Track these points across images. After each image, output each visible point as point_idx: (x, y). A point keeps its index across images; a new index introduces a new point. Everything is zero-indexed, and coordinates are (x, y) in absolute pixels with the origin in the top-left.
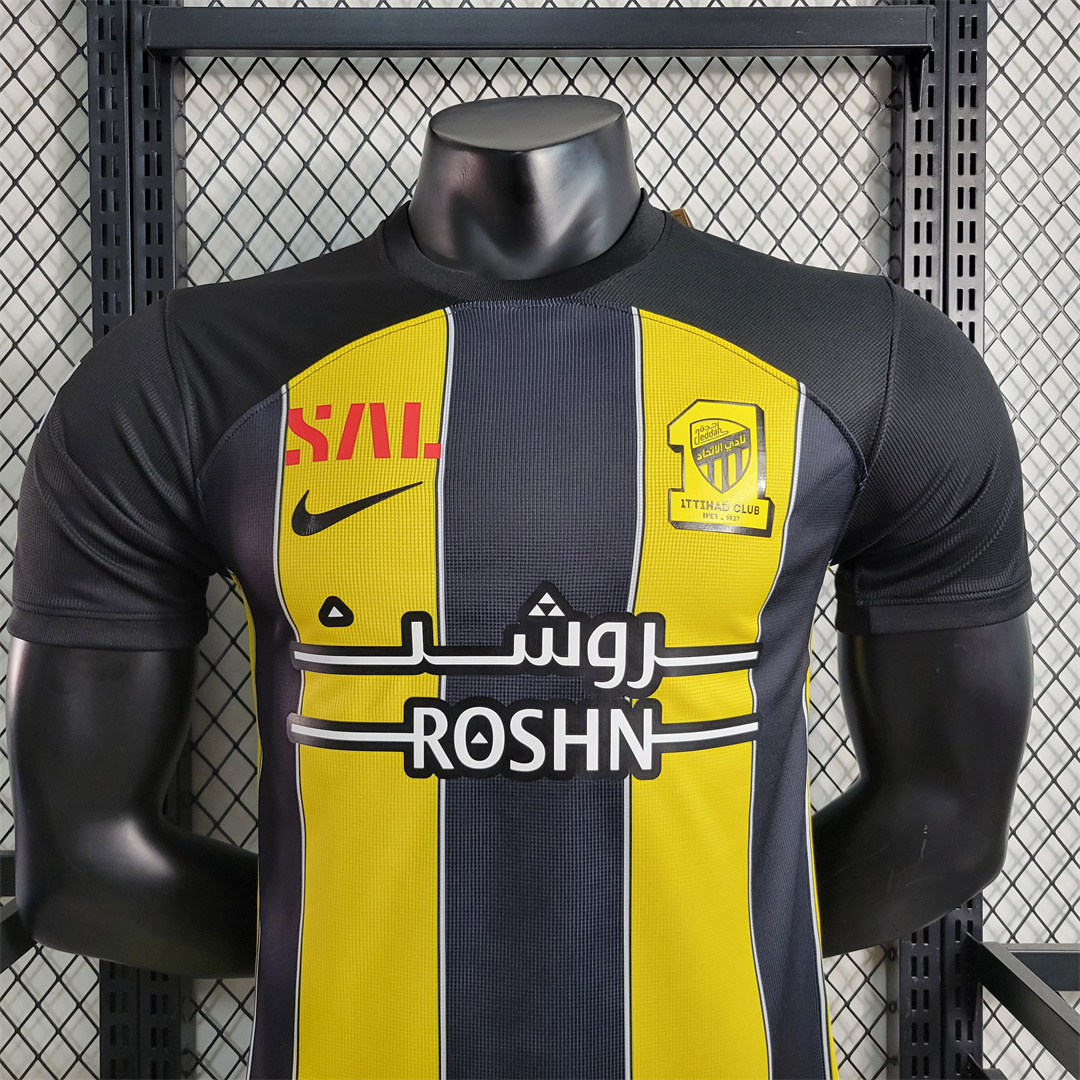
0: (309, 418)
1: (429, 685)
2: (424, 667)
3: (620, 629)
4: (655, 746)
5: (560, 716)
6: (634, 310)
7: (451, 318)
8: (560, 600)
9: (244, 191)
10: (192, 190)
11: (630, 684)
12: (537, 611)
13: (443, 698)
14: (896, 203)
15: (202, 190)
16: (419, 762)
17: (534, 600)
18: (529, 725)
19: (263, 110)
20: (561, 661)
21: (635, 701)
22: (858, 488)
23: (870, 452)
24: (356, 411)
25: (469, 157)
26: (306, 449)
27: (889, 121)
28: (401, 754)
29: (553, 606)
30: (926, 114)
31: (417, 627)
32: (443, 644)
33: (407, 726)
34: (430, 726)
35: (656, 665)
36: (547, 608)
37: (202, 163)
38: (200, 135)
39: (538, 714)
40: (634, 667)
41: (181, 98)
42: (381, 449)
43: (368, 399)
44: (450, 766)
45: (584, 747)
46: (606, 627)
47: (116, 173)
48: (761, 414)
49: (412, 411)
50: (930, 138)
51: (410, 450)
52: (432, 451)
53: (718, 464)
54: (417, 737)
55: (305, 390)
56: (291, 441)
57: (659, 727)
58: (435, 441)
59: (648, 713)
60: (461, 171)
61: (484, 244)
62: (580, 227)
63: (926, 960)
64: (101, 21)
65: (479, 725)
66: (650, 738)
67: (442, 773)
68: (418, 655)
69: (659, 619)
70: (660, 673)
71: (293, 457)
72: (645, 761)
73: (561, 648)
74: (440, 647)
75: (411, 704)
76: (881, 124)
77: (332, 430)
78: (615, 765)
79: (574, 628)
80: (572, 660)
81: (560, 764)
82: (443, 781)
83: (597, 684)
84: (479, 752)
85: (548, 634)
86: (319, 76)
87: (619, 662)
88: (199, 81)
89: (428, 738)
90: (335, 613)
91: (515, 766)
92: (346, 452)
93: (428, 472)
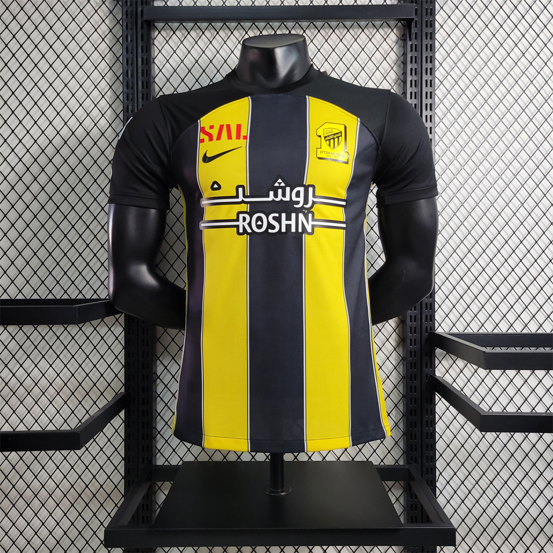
0: (207, 129)
1: (244, 207)
2: (243, 202)
3: (302, 189)
4: (312, 225)
5: (284, 215)
6: (307, 97)
7: (250, 100)
8: (284, 181)
9: (175, 71)
10: (157, 70)
11: (305, 206)
12: (276, 184)
13: (248, 211)
14: (404, 73)
15: (161, 70)
16: (241, 231)
17: (276, 181)
18: (274, 218)
19: (182, 42)
20: (284, 199)
21: (306, 211)
22: (378, 153)
23: (381, 140)
24: (221, 127)
25: (256, 51)
26: (206, 138)
27: (403, 45)
28: (236, 228)
29: (281, 183)
30: (415, 42)
31: (240, 190)
32: (248, 195)
33: (237, 220)
34: (244, 219)
35: (313, 201)
36: (280, 183)
37: (160, 61)
38: (160, 51)
39: (277, 215)
40: (306, 201)
41: (153, 38)
42: (230, 137)
43: (225, 123)
44: (251, 231)
45: (291, 225)
46: (297, 189)
47: (131, 64)
48: (345, 127)
49: (239, 127)
50: (416, 50)
51: (238, 137)
52: (245, 138)
53: (332, 141)
54: (240, 223)
55: (205, 121)
56: (201, 136)
57: (313, 220)
58: (246, 135)
59: (310, 215)
60: (253, 56)
61: (261, 78)
62: (291, 72)
63: (415, 340)
64: (127, 11)
65: (259, 219)
66: (311, 223)
67: (248, 234)
68: (241, 198)
69: (313, 186)
70: (314, 203)
71: (202, 141)
72: (309, 230)
73: (284, 195)
74: (247, 195)
75: (239, 213)
76: (400, 46)
77: (215, 132)
78: (300, 230)
79: (288, 189)
80: (287, 199)
81: (284, 230)
82: (248, 236)
83: (295, 206)
84: (259, 227)
85: (280, 191)
86: (202, 30)
87: (301, 199)
88: (160, 32)
89: (244, 223)
90: (216, 186)
91: (270, 231)
92: (219, 138)
93: (244, 144)
